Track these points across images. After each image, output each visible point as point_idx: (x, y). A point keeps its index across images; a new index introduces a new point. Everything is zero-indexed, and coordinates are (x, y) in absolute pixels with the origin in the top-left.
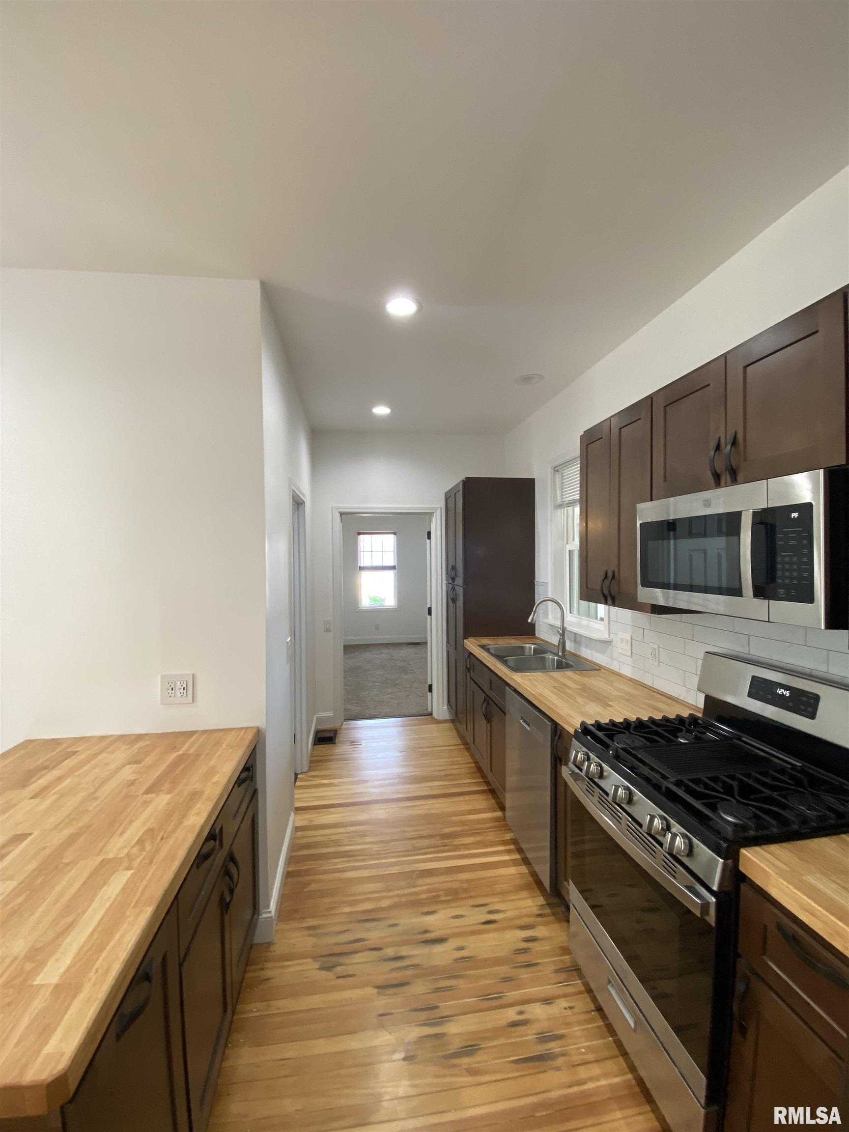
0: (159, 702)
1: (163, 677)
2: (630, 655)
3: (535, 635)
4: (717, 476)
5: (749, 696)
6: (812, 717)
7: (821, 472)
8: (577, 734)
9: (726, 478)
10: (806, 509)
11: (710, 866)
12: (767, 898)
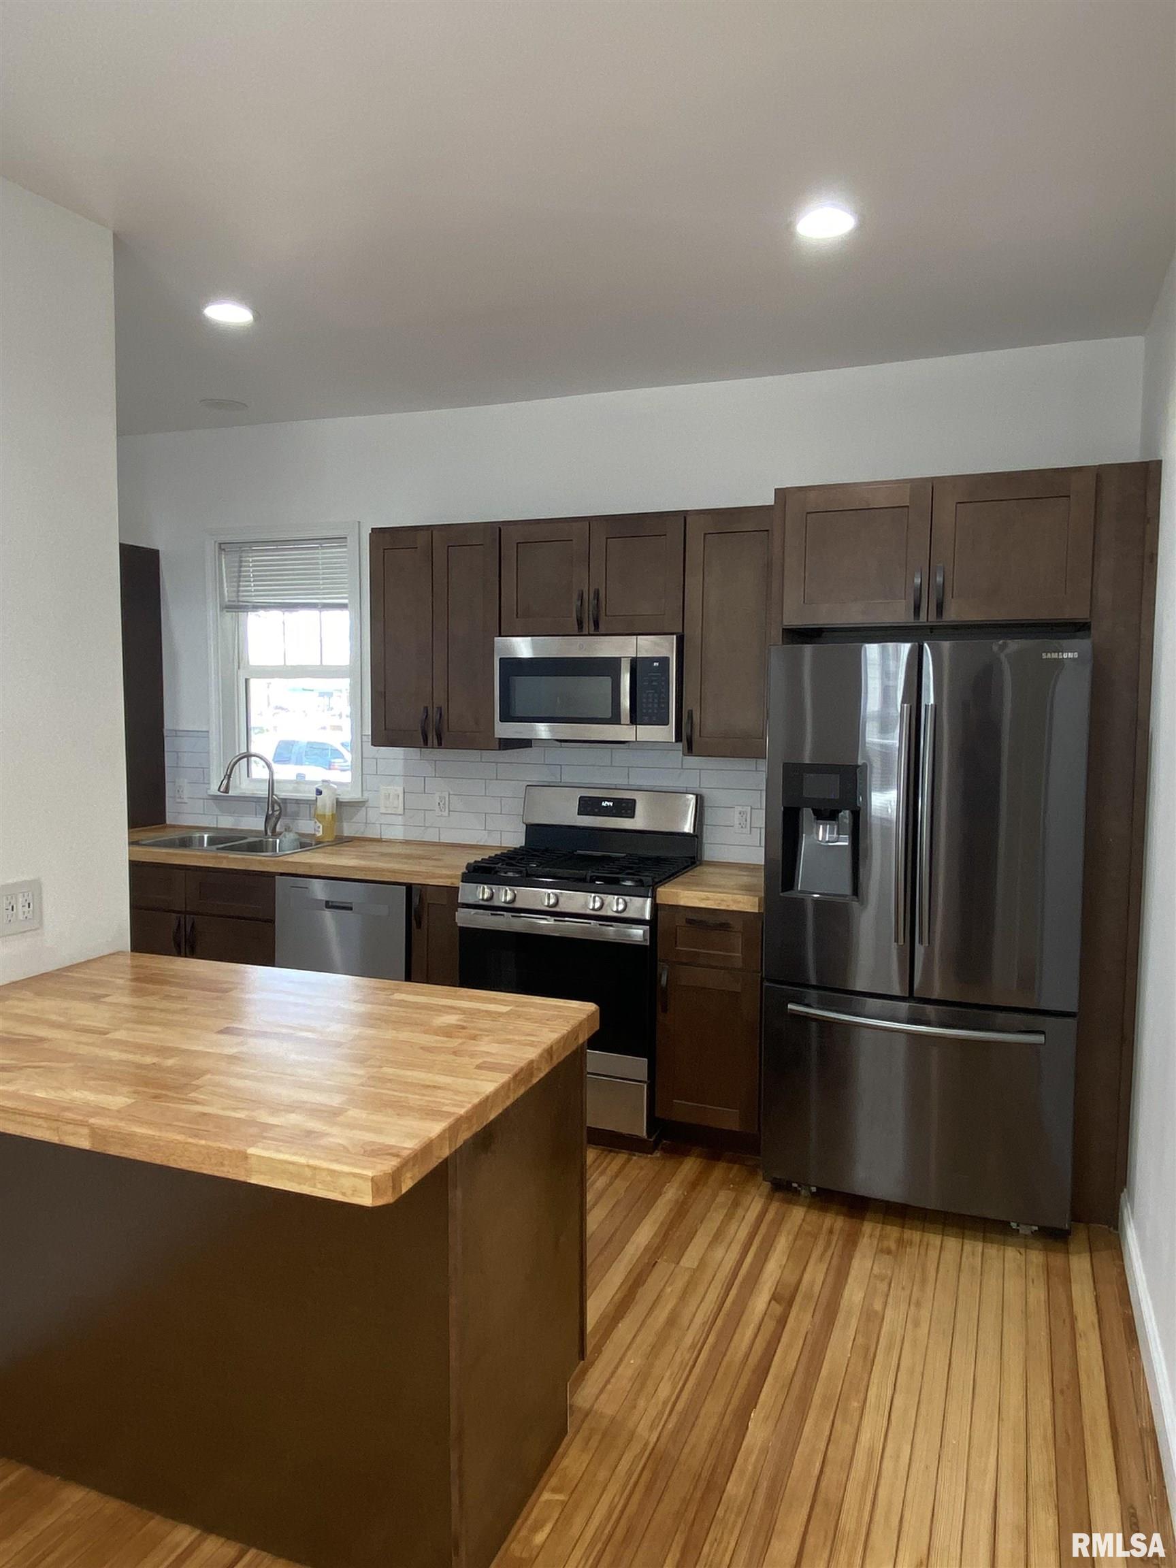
2: (401, 812)
3: (164, 822)
4: (580, 624)
5: (579, 814)
6: (632, 816)
7: (675, 636)
8: (466, 878)
9: (588, 626)
10: (664, 661)
11: (642, 907)
12: (676, 908)
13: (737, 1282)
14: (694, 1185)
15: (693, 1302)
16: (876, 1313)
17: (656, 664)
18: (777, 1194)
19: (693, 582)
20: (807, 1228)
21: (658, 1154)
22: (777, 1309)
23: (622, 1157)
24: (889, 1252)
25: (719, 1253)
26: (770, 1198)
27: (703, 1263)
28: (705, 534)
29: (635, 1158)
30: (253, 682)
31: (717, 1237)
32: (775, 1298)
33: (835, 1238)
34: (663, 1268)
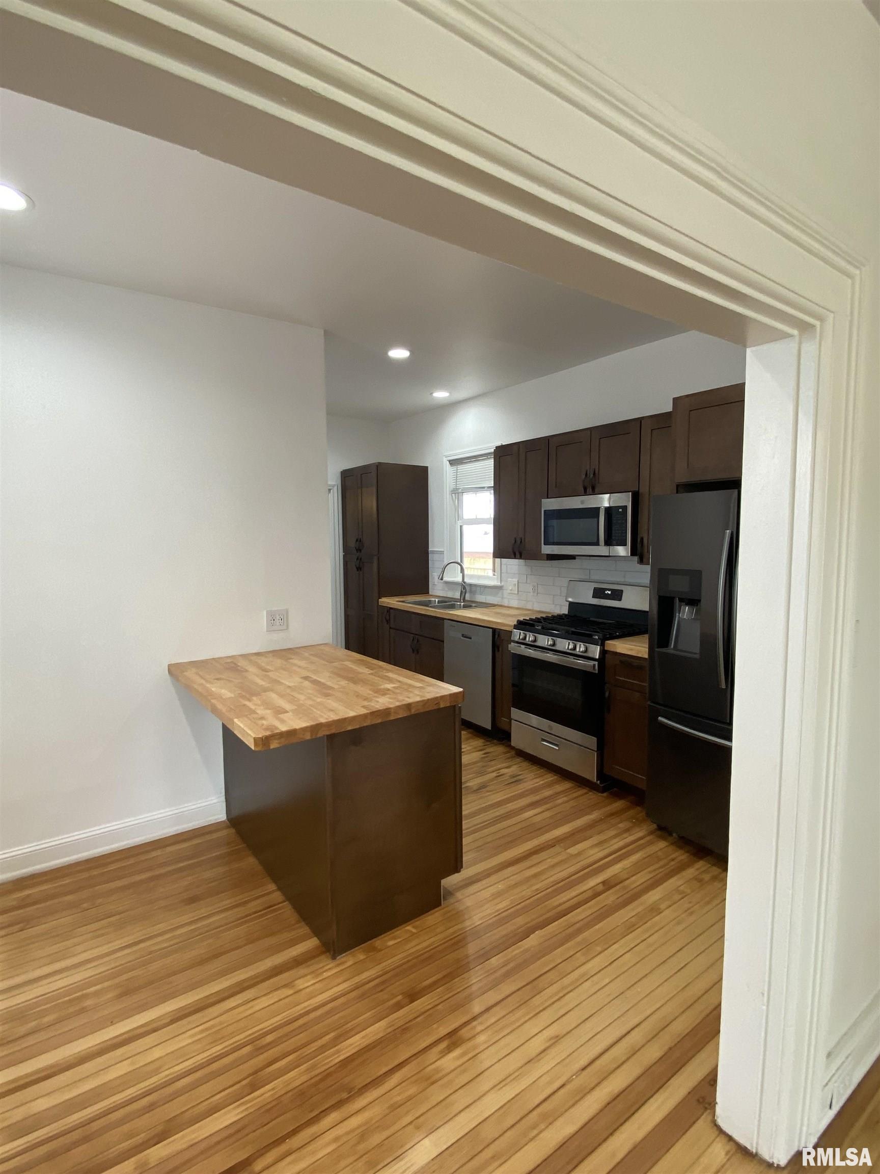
0: (265, 629)
1: (268, 613)
2: (517, 593)
3: (429, 593)
4: (585, 489)
5: (593, 597)
6: (620, 600)
7: (631, 493)
8: (516, 627)
9: (589, 490)
10: (625, 508)
11: (595, 651)
12: (616, 654)
13: (591, 868)
14: (612, 815)
15: (558, 869)
16: (659, 909)
17: (620, 510)
18: (659, 833)
19: (645, 458)
20: (660, 853)
21: (605, 794)
22: (601, 887)
23: (584, 791)
24: (700, 881)
25: (592, 852)
26: (651, 833)
27: (579, 854)
28: (652, 430)
29: (590, 793)
30: (465, 528)
31: (601, 843)
32: (604, 883)
33: (673, 863)
34: (557, 849)
